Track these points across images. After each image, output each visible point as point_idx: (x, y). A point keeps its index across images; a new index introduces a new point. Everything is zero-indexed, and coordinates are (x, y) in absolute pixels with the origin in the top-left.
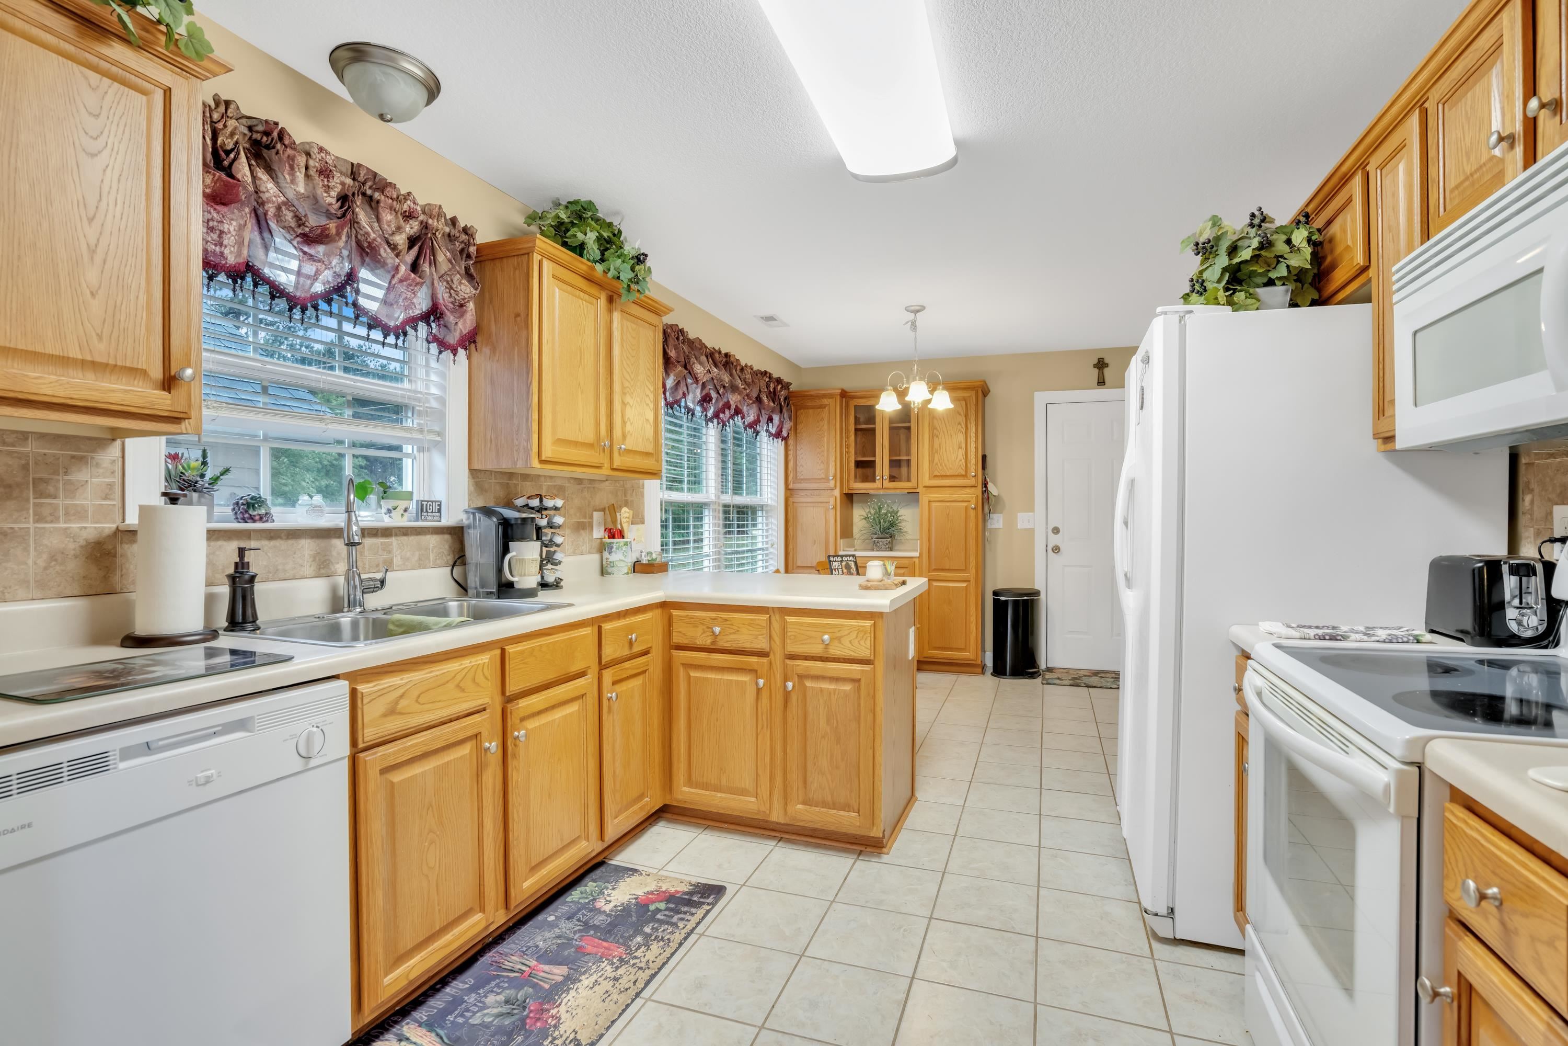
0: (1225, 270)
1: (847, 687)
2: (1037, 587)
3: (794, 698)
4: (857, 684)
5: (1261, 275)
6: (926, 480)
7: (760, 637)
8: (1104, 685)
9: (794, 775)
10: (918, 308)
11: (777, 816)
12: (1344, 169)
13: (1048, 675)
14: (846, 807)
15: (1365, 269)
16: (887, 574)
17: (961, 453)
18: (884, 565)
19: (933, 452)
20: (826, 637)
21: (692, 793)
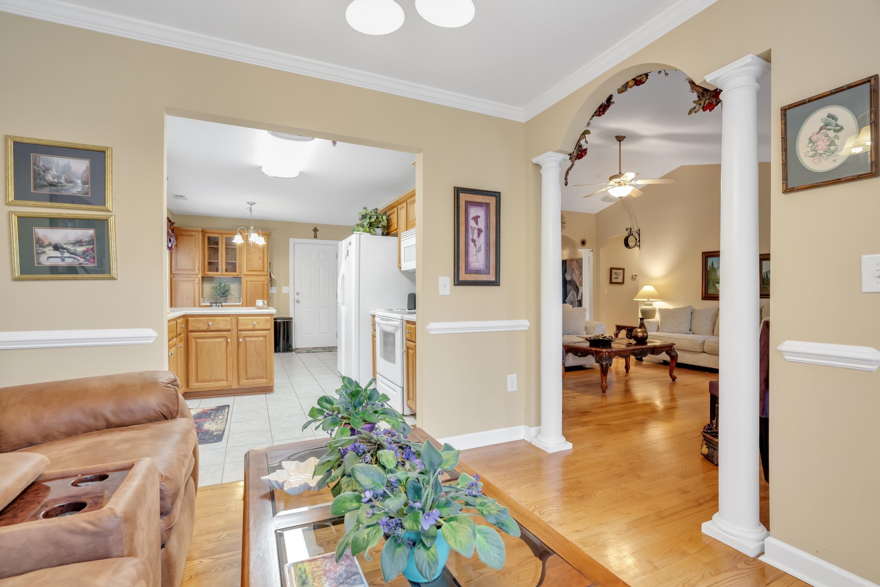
0: (368, 223)
1: (262, 339)
2: (291, 316)
3: (242, 345)
4: (265, 338)
5: (376, 225)
6: (245, 271)
7: (228, 325)
8: (319, 351)
9: (242, 371)
10: (252, 203)
11: (235, 386)
12: (394, 205)
13: (297, 351)
14: (262, 378)
15: (397, 229)
16: (264, 304)
17: (261, 262)
18: (263, 301)
19: (248, 260)
20: (254, 323)
21: (199, 385)
